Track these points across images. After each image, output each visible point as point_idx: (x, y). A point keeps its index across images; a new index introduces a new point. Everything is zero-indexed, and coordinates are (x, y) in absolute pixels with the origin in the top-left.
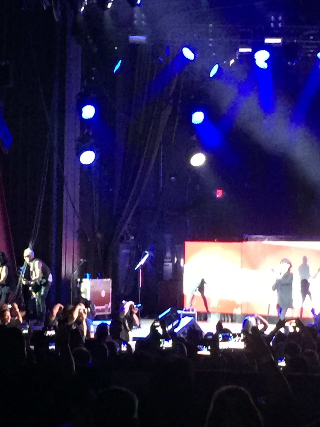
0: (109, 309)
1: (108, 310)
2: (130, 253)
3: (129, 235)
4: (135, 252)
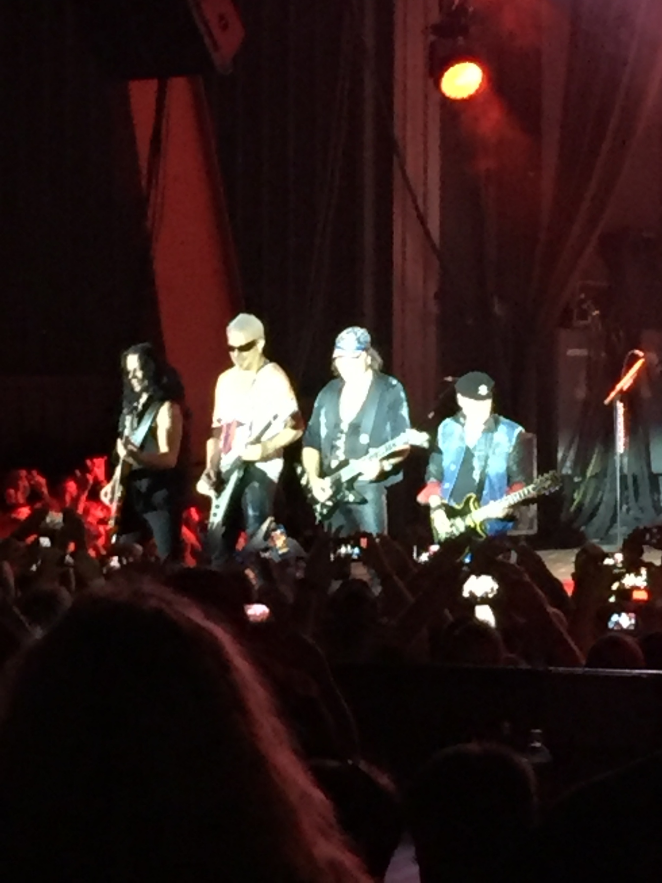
2: (589, 358)
3: (585, 306)
4: (603, 354)
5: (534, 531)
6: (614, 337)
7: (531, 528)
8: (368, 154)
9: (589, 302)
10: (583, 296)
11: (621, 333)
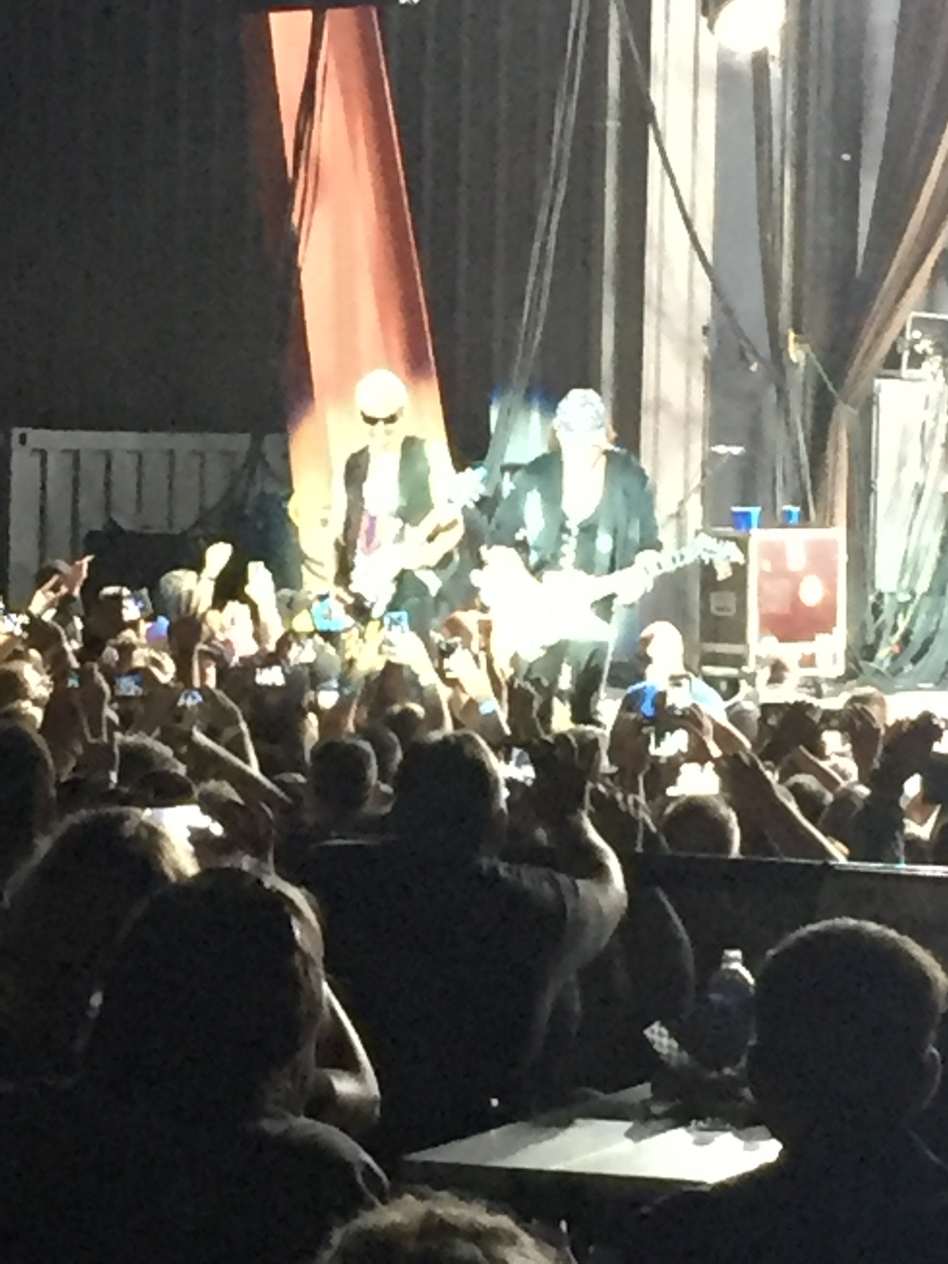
0: (837, 655)
5: (840, 671)
8: (612, 124)
9: (926, 342)
10: (917, 334)
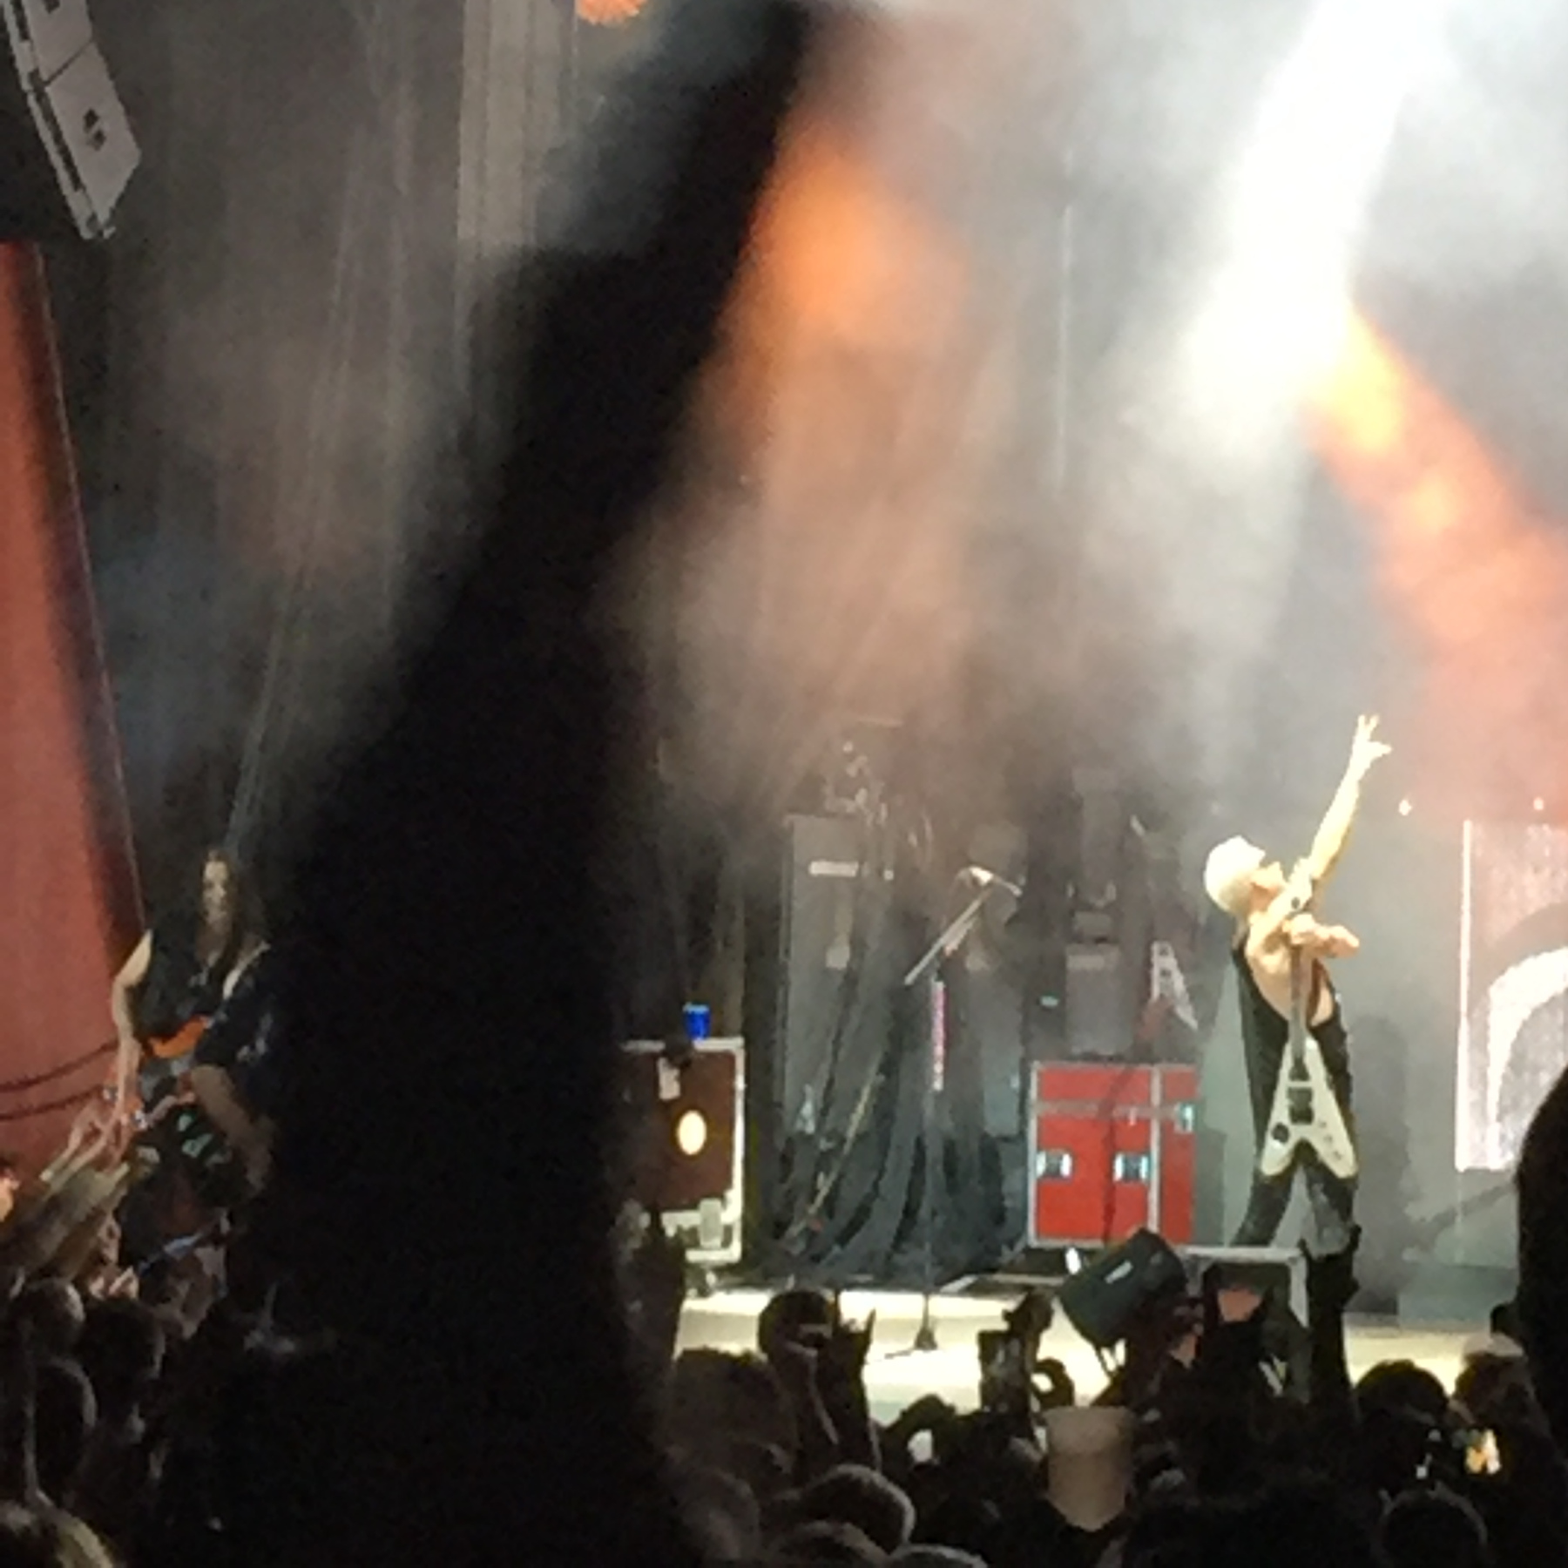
0: (728, 1230)
1: (717, 1241)
2: (856, 884)
3: (852, 771)
4: (889, 875)
5: (734, 1252)
6: (913, 839)
7: (726, 1243)
9: (862, 760)
10: (848, 747)
11: (928, 828)
